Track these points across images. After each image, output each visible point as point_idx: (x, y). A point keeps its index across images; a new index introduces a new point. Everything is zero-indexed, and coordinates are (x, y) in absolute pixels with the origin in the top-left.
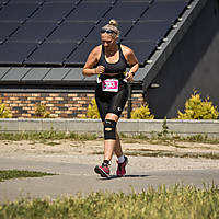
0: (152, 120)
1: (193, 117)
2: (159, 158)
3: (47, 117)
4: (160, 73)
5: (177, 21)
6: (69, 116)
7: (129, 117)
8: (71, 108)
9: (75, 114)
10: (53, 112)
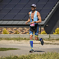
0: (46, 35)
1: (57, 34)
2: (48, 45)
3: (18, 34)
4: (48, 22)
5: (53, 8)
6: (24, 34)
7: (40, 34)
8: (25, 32)
9: (26, 33)
10: (20, 32)
